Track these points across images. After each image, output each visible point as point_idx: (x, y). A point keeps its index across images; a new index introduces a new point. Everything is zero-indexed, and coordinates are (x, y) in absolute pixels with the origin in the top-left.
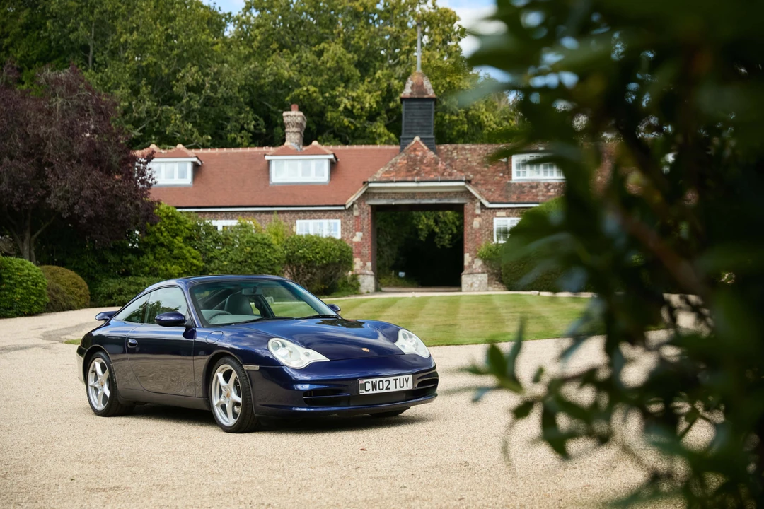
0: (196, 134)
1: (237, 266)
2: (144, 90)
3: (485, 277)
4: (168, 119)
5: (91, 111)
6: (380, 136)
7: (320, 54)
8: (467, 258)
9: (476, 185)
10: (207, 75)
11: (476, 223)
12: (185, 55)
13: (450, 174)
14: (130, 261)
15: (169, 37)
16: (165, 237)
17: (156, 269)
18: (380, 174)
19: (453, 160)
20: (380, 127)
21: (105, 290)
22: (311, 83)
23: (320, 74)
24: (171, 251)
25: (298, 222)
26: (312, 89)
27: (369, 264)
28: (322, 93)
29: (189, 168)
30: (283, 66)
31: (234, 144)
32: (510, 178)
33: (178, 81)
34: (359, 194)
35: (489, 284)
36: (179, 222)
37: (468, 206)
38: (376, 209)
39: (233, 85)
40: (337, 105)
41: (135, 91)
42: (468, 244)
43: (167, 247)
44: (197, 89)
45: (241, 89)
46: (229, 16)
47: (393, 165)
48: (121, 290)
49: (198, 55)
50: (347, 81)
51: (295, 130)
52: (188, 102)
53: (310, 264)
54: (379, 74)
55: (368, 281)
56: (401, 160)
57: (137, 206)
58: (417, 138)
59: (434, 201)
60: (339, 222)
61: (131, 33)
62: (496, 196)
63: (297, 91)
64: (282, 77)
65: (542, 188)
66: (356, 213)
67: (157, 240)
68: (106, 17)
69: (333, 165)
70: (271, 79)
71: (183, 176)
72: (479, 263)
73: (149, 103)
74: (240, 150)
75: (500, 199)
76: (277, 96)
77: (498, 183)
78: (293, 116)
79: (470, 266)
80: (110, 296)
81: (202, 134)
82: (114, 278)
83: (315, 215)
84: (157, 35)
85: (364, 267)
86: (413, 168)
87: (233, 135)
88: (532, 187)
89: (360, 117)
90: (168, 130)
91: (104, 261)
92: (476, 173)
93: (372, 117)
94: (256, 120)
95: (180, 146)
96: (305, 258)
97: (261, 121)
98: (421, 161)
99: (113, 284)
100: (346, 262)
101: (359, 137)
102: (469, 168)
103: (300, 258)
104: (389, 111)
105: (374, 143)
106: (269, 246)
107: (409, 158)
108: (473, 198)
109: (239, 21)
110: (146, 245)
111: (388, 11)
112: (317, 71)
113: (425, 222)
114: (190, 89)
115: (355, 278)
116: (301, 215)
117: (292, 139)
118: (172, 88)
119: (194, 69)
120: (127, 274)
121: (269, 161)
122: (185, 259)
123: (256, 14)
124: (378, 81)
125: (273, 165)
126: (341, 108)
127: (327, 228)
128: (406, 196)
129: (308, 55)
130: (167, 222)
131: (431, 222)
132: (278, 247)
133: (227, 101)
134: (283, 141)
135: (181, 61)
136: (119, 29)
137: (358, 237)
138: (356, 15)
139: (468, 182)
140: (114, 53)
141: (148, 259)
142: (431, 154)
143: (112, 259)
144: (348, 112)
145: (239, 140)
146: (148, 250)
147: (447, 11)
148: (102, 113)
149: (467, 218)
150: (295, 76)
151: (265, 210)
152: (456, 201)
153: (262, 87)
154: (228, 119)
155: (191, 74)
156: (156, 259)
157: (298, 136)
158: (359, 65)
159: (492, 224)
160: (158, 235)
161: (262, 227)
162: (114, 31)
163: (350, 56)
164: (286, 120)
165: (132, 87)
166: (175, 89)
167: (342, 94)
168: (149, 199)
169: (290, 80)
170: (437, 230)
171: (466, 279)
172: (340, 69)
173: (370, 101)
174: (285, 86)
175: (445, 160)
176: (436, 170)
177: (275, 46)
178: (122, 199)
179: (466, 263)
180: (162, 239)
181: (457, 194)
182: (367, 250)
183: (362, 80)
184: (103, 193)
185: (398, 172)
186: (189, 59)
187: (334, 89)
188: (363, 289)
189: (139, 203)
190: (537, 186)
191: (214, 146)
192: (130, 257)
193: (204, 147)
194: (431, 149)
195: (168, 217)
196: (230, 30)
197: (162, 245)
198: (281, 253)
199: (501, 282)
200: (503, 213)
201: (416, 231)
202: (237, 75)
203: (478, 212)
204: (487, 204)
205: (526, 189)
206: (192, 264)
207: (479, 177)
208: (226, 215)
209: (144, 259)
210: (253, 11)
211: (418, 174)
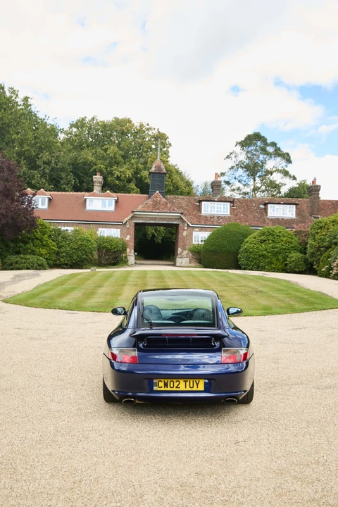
0: (47, 184)
1: (74, 251)
2: (23, 162)
3: (188, 259)
4: (33, 176)
5: (5, 169)
6: (133, 189)
7: (106, 150)
8: (180, 250)
9: (185, 215)
10: (53, 157)
11: (185, 233)
12: (43, 146)
13: (174, 210)
14: (21, 247)
15: (36, 138)
16: (39, 235)
17: (34, 251)
18: (140, 208)
19: (173, 203)
20: (132, 185)
21: (9, 262)
22: (101, 164)
23: (106, 159)
24: (42, 242)
25: (100, 229)
26: (102, 166)
27: (133, 251)
28: (106, 169)
29: (47, 200)
30: (88, 155)
31: (64, 190)
32: (201, 213)
33: (39, 159)
34: (129, 217)
35: (190, 262)
36: (46, 228)
37: (181, 225)
38: (136, 224)
39: (65, 162)
40: (113, 174)
41: (19, 162)
42: (180, 243)
43: (40, 240)
44: (48, 163)
45: (69, 164)
46: (62, 131)
47: (146, 204)
48: (17, 262)
49: (49, 146)
50: (118, 163)
51: (99, 185)
52: (44, 169)
53: (108, 251)
54: (133, 161)
55: (132, 259)
56: (150, 202)
57: (27, 219)
58: (158, 192)
59: (165, 222)
60: (119, 230)
61: (17, 134)
62: (194, 221)
63: (94, 167)
64: (88, 160)
65: (216, 218)
66: (127, 226)
67: (35, 236)
68: (5, 126)
69: (117, 202)
70: (83, 160)
71: (43, 204)
72: (185, 252)
73: (24, 169)
74: (68, 193)
75: (197, 223)
76: (84, 169)
77: (195, 215)
78: (98, 178)
79: (181, 254)
80: (11, 264)
81: (49, 185)
82: (12, 254)
83: (107, 226)
84: (30, 135)
85: (130, 252)
86: (156, 206)
87: (64, 186)
88: (211, 217)
89: (123, 181)
90: (33, 182)
91: (7, 246)
92: (184, 209)
93: (129, 181)
94: (75, 179)
95: (42, 190)
96: (106, 247)
97: (77, 180)
98: (159, 203)
99: (13, 258)
100: (124, 250)
101: (121, 190)
102: (181, 207)
103: (104, 248)
104: (136, 178)
105: (129, 193)
106: (90, 241)
107: (153, 201)
108: (184, 222)
109: (66, 133)
110: (29, 238)
111: (137, 133)
112: (103, 158)
113: (151, 230)
114: (44, 163)
115: (126, 257)
116: (101, 226)
117: (97, 189)
118: (35, 162)
119: (47, 154)
120: (18, 253)
121: (86, 199)
122: (49, 246)
123: (75, 130)
124: (132, 164)
125: (88, 201)
126: (115, 176)
127: (113, 233)
128: (152, 219)
129: (99, 150)
130: (40, 227)
131: (153, 231)
132: (93, 241)
133: (63, 169)
134: (92, 191)
135: (41, 149)
136: (12, 132)
137: (128, 238)
138: (123, 133)
139: (182, 214)
140: (7, 144)
141: (30, 245)
142: (164, 200)
143: (12, 245)
144: (118, 178)
145: (67, 189)
146: (30, 241)
147: (164, 134)
148: (11, 170)
149: (180, 231)
150: (94, 159)
151: (87, 223)
152: (175, 223)
153: (78, 164)
154: (62, 179)
155: (45, 156)
156: (34, 246)
157: (100, 188)
158: (123, 156)
159: (192, 234)
160: (35, 233)
161: (86, 231)
162: (9, 133)
163: (120, 152)
164: (94, 180)
165: (17, 160)
166: (37, 163)
167: (115, 169)
168: (34, 216)
169: (91, 162)
170: (156, 235)
171: (178, 260)
172: (115, 158)
173: (129, 173)
174: (89, 164)
175: (170, 202)
176: (167, 207)
177: (85, 145)
178: (19, 215)
179: (179, 252)
180: (37, 236)
181: (176, 219)
182: (132, 244)
183: (125, 163)
184: (11, 211)
185: (149, 207)
186: (44, 149)
187: (111, 167)
188: (129, 263)
189: (28, 217)
190: (213, 217)
191: (54, 191)
192: (21, 244)
193: (50, 191)
194: (164, 197)
195: (40, 225)
196: (62, 136)
197: (37, 239)
198: (95, 245)
199: (200, 263)
200: (198, 230)
201: (145, 235)
202: (66, 157)
203: (186, 228)
204: (191, 225)
205: (208, 219)
206: (52, 249)
207: (186, 211)
208: (65, 225)
209: (28, 246)
210: (73, 128)
211: (158, 209)
